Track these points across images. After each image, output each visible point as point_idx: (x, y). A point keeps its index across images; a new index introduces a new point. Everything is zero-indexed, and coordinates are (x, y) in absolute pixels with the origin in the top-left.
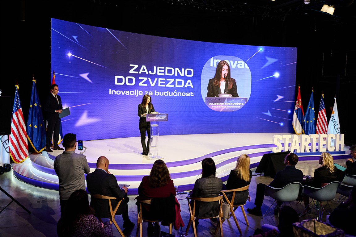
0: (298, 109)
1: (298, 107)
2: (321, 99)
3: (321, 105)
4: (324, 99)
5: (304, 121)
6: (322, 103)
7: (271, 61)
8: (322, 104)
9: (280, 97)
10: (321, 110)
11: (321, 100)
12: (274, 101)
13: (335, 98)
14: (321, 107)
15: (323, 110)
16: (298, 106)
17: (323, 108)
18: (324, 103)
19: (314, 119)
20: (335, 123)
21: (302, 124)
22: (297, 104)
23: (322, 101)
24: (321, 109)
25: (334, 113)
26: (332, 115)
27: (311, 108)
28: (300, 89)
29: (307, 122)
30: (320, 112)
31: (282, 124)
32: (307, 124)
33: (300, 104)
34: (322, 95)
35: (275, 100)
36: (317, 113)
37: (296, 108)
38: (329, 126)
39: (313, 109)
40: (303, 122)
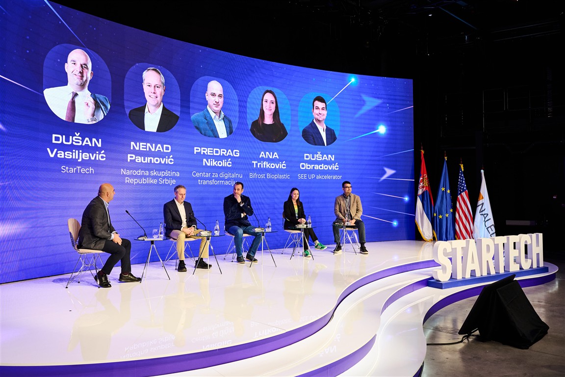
0: (423, 194)
1: (422, 190)
2: (459, 173)
3: (460, 185)
4: (464, 173)
5: (435, 215)
6: (462, 181)
7: (371, 103)
8: (463, 183)
9: (389, 172)
10: (460, 194)
11: (459, 175)
12: (380, 179)
13: (482, 171)
14: (461, 188)
15: (464, 194)
16: (423, 187)
17: (463, 189)
18: (465, 180)
19: (451, 210)
20: (485, 216)
21: (433, 221)
22: (421, 184)
23: (462, 177)
24: (461, 192)
25: (483, 198)
26: (480, 202)
27: (445, 190)
28: (424, 154)
29: (441, 217)
30: (459, 196)
31: (395, 223)
32: (441, 220)
33: (426, 184)
34: (460, 166)
35: (382, 177)
36: (454, 200)
37: (420, 192)
38: (475, 223)
39: (449, 191)
40: (434, 217)
